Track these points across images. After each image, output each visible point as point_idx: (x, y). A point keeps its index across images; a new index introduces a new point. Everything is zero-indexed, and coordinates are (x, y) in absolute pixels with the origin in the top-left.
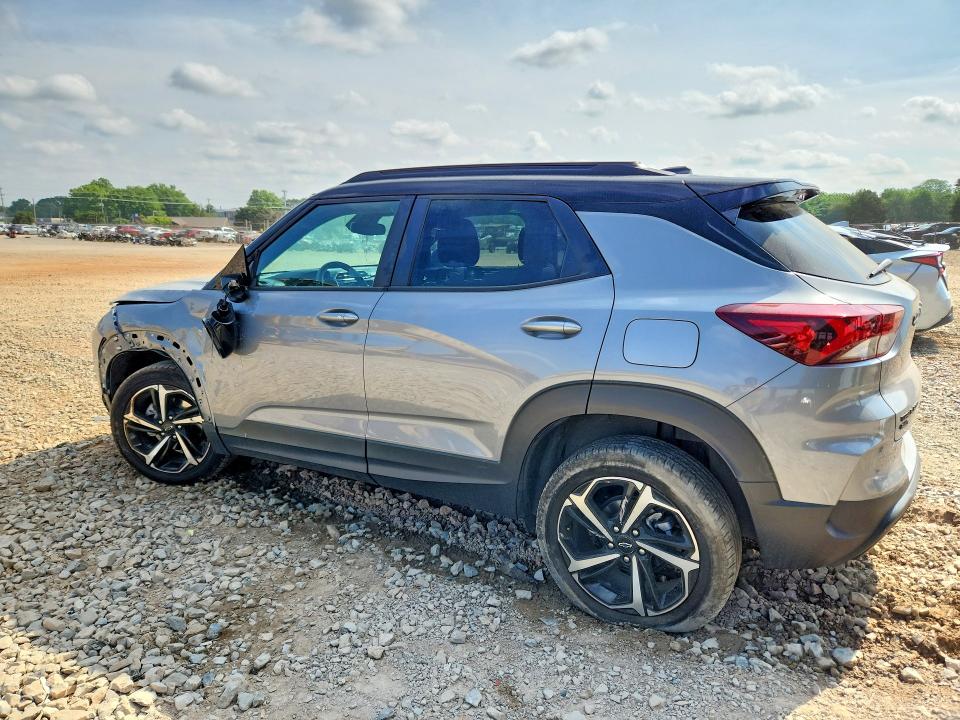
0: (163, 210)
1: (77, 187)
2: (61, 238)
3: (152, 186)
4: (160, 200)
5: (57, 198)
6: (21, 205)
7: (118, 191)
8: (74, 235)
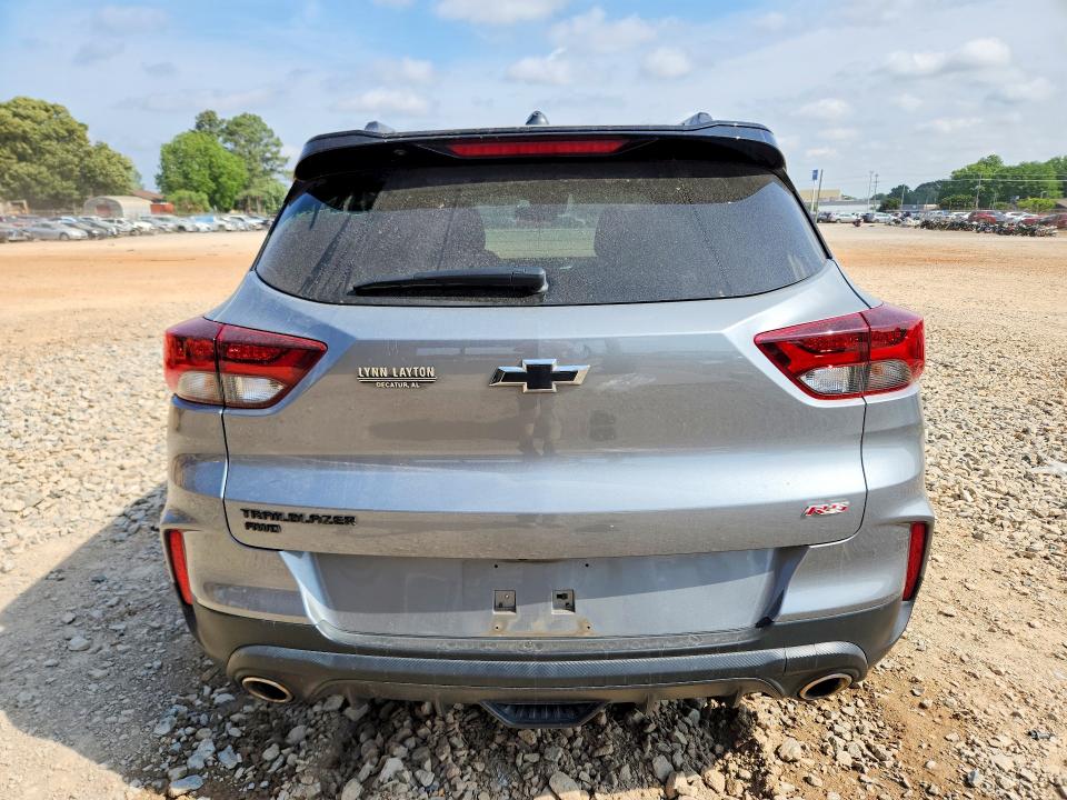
0: (1060, 189)
1: (960, 169)
2: (904, 226)
3: (1053, 161)
4: (1058, 178)
5: (938, 182)
6: (899, 192)
7: (1009, 170)
8: (919, 222)
